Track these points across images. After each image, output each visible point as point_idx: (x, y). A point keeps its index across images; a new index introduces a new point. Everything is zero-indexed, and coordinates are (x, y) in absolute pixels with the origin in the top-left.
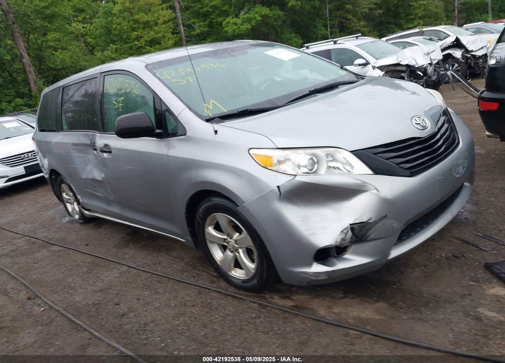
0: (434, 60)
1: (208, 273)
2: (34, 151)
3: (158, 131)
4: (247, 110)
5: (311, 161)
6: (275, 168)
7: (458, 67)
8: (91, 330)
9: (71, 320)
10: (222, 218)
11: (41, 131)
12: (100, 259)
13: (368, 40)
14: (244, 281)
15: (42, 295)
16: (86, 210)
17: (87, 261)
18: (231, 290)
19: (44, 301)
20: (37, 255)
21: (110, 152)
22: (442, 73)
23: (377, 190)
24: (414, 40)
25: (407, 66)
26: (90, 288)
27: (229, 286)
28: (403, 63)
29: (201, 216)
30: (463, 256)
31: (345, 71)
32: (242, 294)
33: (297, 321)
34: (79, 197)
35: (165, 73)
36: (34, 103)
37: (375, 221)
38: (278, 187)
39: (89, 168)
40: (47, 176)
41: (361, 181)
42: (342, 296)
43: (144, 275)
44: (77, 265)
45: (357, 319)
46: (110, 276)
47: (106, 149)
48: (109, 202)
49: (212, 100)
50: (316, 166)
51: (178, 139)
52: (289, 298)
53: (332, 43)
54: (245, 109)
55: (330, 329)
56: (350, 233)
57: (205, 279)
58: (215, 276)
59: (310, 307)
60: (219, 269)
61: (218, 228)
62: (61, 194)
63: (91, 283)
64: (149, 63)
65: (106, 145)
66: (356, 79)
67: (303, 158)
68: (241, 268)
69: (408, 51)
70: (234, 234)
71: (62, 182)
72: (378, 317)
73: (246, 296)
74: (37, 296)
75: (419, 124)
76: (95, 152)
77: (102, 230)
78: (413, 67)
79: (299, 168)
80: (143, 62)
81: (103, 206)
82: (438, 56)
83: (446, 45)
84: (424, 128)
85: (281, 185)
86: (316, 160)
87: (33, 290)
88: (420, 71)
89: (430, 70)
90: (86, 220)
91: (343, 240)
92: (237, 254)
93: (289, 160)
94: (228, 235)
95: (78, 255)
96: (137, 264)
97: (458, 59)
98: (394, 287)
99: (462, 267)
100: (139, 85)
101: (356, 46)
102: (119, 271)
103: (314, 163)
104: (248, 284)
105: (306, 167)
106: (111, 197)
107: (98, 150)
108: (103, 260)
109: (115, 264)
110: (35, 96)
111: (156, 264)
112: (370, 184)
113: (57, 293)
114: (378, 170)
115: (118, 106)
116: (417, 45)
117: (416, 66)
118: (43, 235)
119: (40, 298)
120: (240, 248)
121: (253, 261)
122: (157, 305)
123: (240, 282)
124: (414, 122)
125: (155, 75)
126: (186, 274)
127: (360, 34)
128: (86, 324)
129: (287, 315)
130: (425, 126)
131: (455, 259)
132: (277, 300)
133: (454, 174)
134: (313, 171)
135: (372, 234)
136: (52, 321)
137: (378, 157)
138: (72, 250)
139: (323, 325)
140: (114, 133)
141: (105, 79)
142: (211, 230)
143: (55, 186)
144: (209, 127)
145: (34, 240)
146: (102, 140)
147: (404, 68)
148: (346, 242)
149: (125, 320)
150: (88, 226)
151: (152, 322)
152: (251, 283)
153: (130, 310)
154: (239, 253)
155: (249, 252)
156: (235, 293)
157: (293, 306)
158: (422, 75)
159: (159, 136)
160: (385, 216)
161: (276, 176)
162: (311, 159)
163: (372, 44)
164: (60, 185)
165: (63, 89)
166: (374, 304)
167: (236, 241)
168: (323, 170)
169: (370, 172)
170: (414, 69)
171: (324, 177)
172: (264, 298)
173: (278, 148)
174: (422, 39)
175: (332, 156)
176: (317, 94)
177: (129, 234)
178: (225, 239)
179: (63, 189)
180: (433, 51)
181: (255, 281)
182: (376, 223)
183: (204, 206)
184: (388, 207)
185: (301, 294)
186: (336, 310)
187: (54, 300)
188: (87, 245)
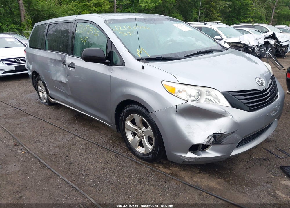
0: (260, 44)
1: (122, 146)
2: (24, 57)
3: (107, 61)
4: (161, 57)
5: (198, 94)
6: (176, 95)
7: (271, 50)
8: (52, 169)
9: (40, 161)
10: (137, 117)
11: (31, 47)
12: (58, 128)
13: (223, 26)
14: (144, 155)
15: (23, 144)
16: (52, 98)
17: (50, 128)
18: (135, 158)
19: (24, 148)
20: (20, 119)
21: (75, 68)
22: (263, 52)
23: (232, 117)
24: (249, 30)
25: (244, 44)
26: (51, 144)
27: (134, 156)
28: (242, 42)
29: (124, 114)
30: (268, 160)
31: (216, 43)
32: (141, 162)
33: (173, 183)
34: (48, 90)
35: (116, 27)
36: (22, 29)
37: (228, 134)
38: (176, 106)
39: (58, 74)
40: (30, 74)
41: (225, 110)
42: (199, 172)
43: (84, 142)
44: (44, 130)
45: (207, 186)
46: (64, 139)
47: (72, 66)
48: (67, 96)
49: (141, 48)
50: (200, 97)
51: (118, 68)
52: (168, 168)
53: (204, 24)
54: (161, 56)
55: (191, 190)
56: (213, 138)
57: (120, 149)
58: (126, 149)
59: (180, 175)
60: (130, 145)
61: (133, 122)
62: (37, 86)
63: (52, 141)
64: (107, 19)
65: (72, 63)
66: (223, 49)
67: (193, 91)
68: (143, 147)
69: (246, 36)
70: (143, 128)
71: (39, 79)
72: (219, 187)
73: (143, 163)
74: (20, 144)
75: (260, 82)
76: (64, 66)
77: (59, 111)
78: (247, 45)
79: (190, 97)
80: (104, 19)
81: (64, 98)
82: (262, 42)
83: (267, 36)
84: (262, 85)
85: (179, 105)
86: (200, 94)
87: (18, 140)
88: (251, 49)
89: (257, 49)
90: (50, 104)
91: (208, 141)
92: (142, 139)
93: (185, 91)
94: (139, 128)
95: (45, 123)
96: (80, 134)
97: (272, 45)
98: (229, 171)
99: (268, 166)
100: (99, 31)
101: (217, 28)
102: (69, 137)
103: (199, 95)
104: (146, 157)
105: (194, 97)
106: (70, 93)
107: (67, 65)
108: (60, 129)
109: (67, 132)
110: (23, 24)
111: (91, 136)
112: (229, 113)
113: (32, 144)
114: (233, 105)
115: (84, 42)
116: (251, 33)
117: (249, 46)
118: (24, 108)
119: (22, 145)
120: (145, 136)
121: (151, 145)
122: (91, 160)
123: (141, 155)
124: (257, 81)
125: (109, 27)
126: (108, 145)
127: (220, 22)
128: (49, 165)
129: (167, 178)
130: (263, 84)
131: (264, 161)
132: (161, 168)
133: (271, 114)
134: (197, 100)
135: (225, 141)
136: (29, 160)
137: (235, 98)
138: (42, 120)
139: (188, 187)
140: (81, 58)
141: (78, 24)
142: (128, 123)
143: (34, 81)
144: (140, 64)
145: (18, 110)
146: (69, 59)
147: (242, 46)
148: (209, 143)
149: (72, 167)
150: (51, 107)
151: (88, 170)
152: (148, 157)
153: (75, 161)
154: (143, 138)
155: (149, 139)
156: (136, 160)
157: (170, 173)
158: (251, 51)
159: (107, 64)
160: (234, 132)
161: (176, 99)
162: (198, 92)
163: (226, 28)
164: (37, 81)
165: (49, 25)
166: (217, 179)
167: (143, 131)
168: (203, 100)
169: (229, 105)
170: (248, 47)
171: (203, 104)
172: (153, 166)
173: (179, 83)
174: (254, 30)
175: (209, 93)
176: (202, 55)
177: (75, 116)
178: (136, 129)
179: (39, 83)
180: (260, 39)
181: (150, 156)
182: (228, 135)
183: (127, 109)
184: (237, 127)
185: (175, 167)
186: (195, 179)
187: (30, 148)
188: (50, 118)
